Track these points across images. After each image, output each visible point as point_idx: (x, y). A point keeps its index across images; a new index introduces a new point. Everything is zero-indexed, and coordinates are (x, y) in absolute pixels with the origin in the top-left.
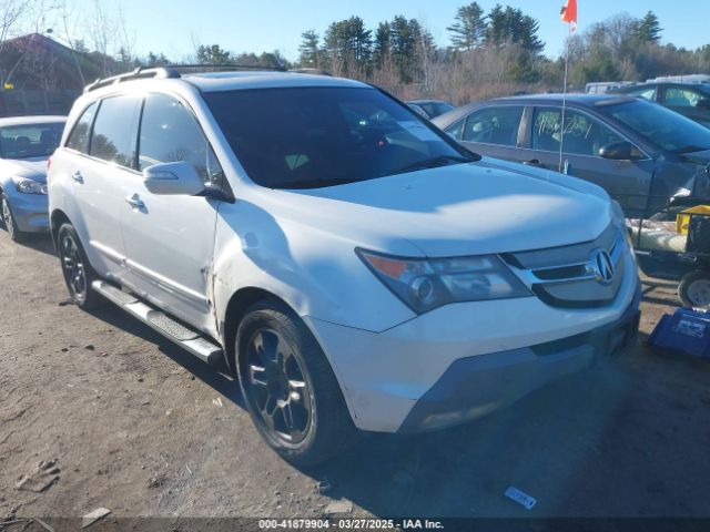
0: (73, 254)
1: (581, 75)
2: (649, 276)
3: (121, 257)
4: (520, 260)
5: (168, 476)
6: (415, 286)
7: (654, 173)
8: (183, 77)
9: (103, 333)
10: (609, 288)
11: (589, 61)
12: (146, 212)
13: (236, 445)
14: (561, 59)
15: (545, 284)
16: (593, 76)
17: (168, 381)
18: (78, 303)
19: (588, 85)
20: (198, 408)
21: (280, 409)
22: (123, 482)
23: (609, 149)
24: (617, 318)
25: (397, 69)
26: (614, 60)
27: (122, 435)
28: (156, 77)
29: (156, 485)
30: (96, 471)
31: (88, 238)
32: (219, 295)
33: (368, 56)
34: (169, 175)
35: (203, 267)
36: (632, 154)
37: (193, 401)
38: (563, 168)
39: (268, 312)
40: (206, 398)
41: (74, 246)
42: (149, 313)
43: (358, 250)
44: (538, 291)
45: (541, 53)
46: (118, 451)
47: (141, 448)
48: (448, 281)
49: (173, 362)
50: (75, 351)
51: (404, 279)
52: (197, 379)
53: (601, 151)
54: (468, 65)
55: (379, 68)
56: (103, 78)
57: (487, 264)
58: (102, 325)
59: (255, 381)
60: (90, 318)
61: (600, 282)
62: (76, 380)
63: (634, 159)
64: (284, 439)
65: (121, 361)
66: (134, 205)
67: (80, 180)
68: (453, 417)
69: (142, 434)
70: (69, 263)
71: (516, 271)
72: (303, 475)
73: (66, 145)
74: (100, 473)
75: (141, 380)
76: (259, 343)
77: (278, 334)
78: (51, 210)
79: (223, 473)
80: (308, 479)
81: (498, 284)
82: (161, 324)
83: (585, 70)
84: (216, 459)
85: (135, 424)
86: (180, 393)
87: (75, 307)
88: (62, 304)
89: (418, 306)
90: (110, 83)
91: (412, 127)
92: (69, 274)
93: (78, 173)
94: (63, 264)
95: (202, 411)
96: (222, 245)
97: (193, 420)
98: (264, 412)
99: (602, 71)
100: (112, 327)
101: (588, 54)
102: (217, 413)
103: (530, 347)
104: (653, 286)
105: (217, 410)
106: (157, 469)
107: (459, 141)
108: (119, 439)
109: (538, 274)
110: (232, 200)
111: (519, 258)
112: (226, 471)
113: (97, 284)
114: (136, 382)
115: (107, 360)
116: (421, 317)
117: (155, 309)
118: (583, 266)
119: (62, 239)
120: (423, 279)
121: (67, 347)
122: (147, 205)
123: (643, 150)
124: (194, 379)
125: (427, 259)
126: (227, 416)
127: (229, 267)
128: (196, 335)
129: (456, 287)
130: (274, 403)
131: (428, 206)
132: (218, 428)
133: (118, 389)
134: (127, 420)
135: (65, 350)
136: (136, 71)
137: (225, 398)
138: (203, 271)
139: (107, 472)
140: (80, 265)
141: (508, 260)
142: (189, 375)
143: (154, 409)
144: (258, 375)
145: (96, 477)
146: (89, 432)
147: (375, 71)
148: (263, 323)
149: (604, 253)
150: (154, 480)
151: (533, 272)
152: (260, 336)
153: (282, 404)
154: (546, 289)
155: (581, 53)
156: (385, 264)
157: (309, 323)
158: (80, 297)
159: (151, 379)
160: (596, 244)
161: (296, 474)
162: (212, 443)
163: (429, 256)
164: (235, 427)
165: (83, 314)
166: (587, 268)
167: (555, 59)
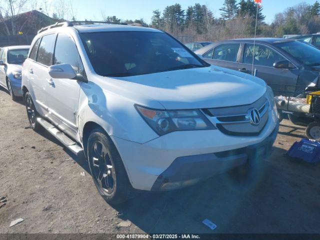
0: (31, 106)
1: (282, 31)
2: (295, 124)
3: (46, 107)
4: (211, 112)
5: (52, 206)
6: (159, 123)
7: (299, 76)
8: (75, 26)
9: (41, 141)
10: (257, 127)
11: (286, 25)
12: (55, 87)
13: (86, 193)
14: (273, 24)
15: (223, 124)
16: (287, 32)
17: (64, 163)
18: (32, 128)
19: (284, 36)
20: (73, 175)
21: (104, 178)
22: (33, 207)
23: (278, 63)
24: (260, 141)
25: (196, 28)
26: (298, 25)
27: (37, 187)
28: (63, 26)
29: (46, 209)
30: (22, 202)
31: (35, 99)
32: (80, 125)
33: (183, 22)
34: (60, 70)
35: (74, 112)
36: (289, 66)
37: (72, 173)
38: (254, 72)
39: (98, 133)
40: (79, 171)
41: (31, 103)
42: (58, 133)
43: (136, 105)
44: (220, 127)
45: (263, 21)
46: (34, 193)
47: (44, 193)
48: (175, 121)
49: (68, 155)
50: (26, 149)
51: (155, 119)
52: (76, 163)
53: (274, 64)
54: (228, 26)
55: (187, 27)
56: (45, 27)
57: (195, 113)
58: (42, 138)
59: (95, 165)
60: (37, 134)
61: (252, 124)
62: (24, 161)
63: (290, 69)
64: (106, 192)
65: (45, 154)
66: (51, 84)
67: (32, 73)
68: (177, 184)
69: (47, 186)
70: (29, 110)
71: (208, 117)
72: (112, 209)
73: (29, 57)
74: (24, 203)
75: (52, 163)
76: (96, 147)
77: (102, 144)
78: (22, 86)
79: (77, 206)
80: (115, 210)
81: (200, 123)
82: (62, 138)
83: (284, 29)
84: (76, 199)
85: (44, 182)
86: (68, 169)
87: (32, 130)
88: (26, 128)
89: (160, 132)
90: (47, 29)
91: (179, 51)
92: (29, 115)
93: (32, 70)
94: (28, 110)
95: (75, 178)
96: (81, 102)
97: (70, 181)
98: (98, 179)
99: (291, 30)
100: (45, 139)
101: (286, 21)
102: (81, 179)
103: (215, 153)
104: (296, 129)
105: (82, 177)
106: (49, 202)
107: (202, 58)
108: (36, 188)
109: (219, 119)
110: (87, 81)
111: (211, 111)
112: (79, 204)
113: (39, 119)
114: (50, 163)
115: (39, 153)
116: (161, 137)
117: (61, 131)
118: (245, 116)
119: (27, 99)
120: (163, 119)
121: (24, 147)
122: (55, 84)
123: (294, 64)
124: (75, 163)
125: (166, 110)
126: (85, 180)
127: (83, 112)
128: (74, 143)
129: (179, 124)
130: (102, 175)
131: (173, 86)
132: (80, 186)
133: (41, 166)
134: (42, 180)
135: (22, 148)
136: (56, 23)
137: (86, 172)
138: (74, 114)
139: (27, 202)
140: (33, 111)
141: (205, 112)
142: (74, 161)
143: (54, 176)
144: (96, 162)
145: (21, 205)
146: (24, 184)
147: (185, 29)
148: (96, 138)
149: (256, 111)
150: (46, 207)
151: (217, 118)
152: (96, 144)
153: (105, 175)
154: (223, 126)
155: (282, 21)
156: (147, 112)
157: (112, 138)
158: (34, 125)
159: (56, 163)
160: (252, 106)
161: (109, 207)
162: (75, 192)
163: (167, 109)
164: (88, 185)
165: (34, 132)
166: (246, 117)
167: (270, 24)
